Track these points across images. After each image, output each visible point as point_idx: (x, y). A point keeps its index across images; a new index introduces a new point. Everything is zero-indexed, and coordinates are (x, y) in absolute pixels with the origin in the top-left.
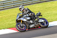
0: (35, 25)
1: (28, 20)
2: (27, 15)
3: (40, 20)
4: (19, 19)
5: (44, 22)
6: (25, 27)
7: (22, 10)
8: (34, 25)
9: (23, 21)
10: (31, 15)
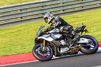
0: (70, 49)
1: (57, 39)
2: (57, 29)
3: (81, 39)
4: (39, 38)
5: (89, 43)
6: (50, 51)
7: (49, 20)
8: (68, 49)
9: (46, 41)
10: (63, 29)
